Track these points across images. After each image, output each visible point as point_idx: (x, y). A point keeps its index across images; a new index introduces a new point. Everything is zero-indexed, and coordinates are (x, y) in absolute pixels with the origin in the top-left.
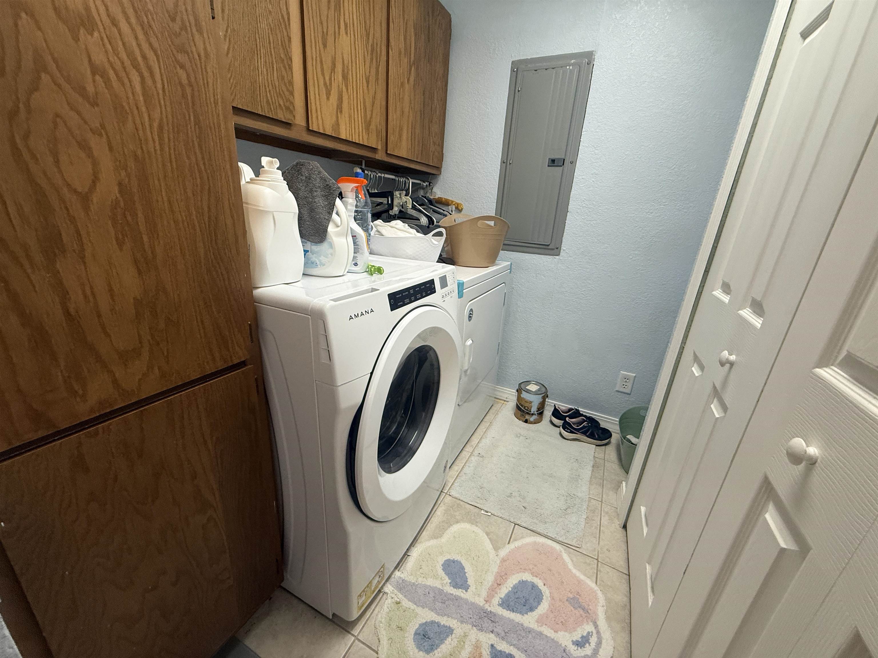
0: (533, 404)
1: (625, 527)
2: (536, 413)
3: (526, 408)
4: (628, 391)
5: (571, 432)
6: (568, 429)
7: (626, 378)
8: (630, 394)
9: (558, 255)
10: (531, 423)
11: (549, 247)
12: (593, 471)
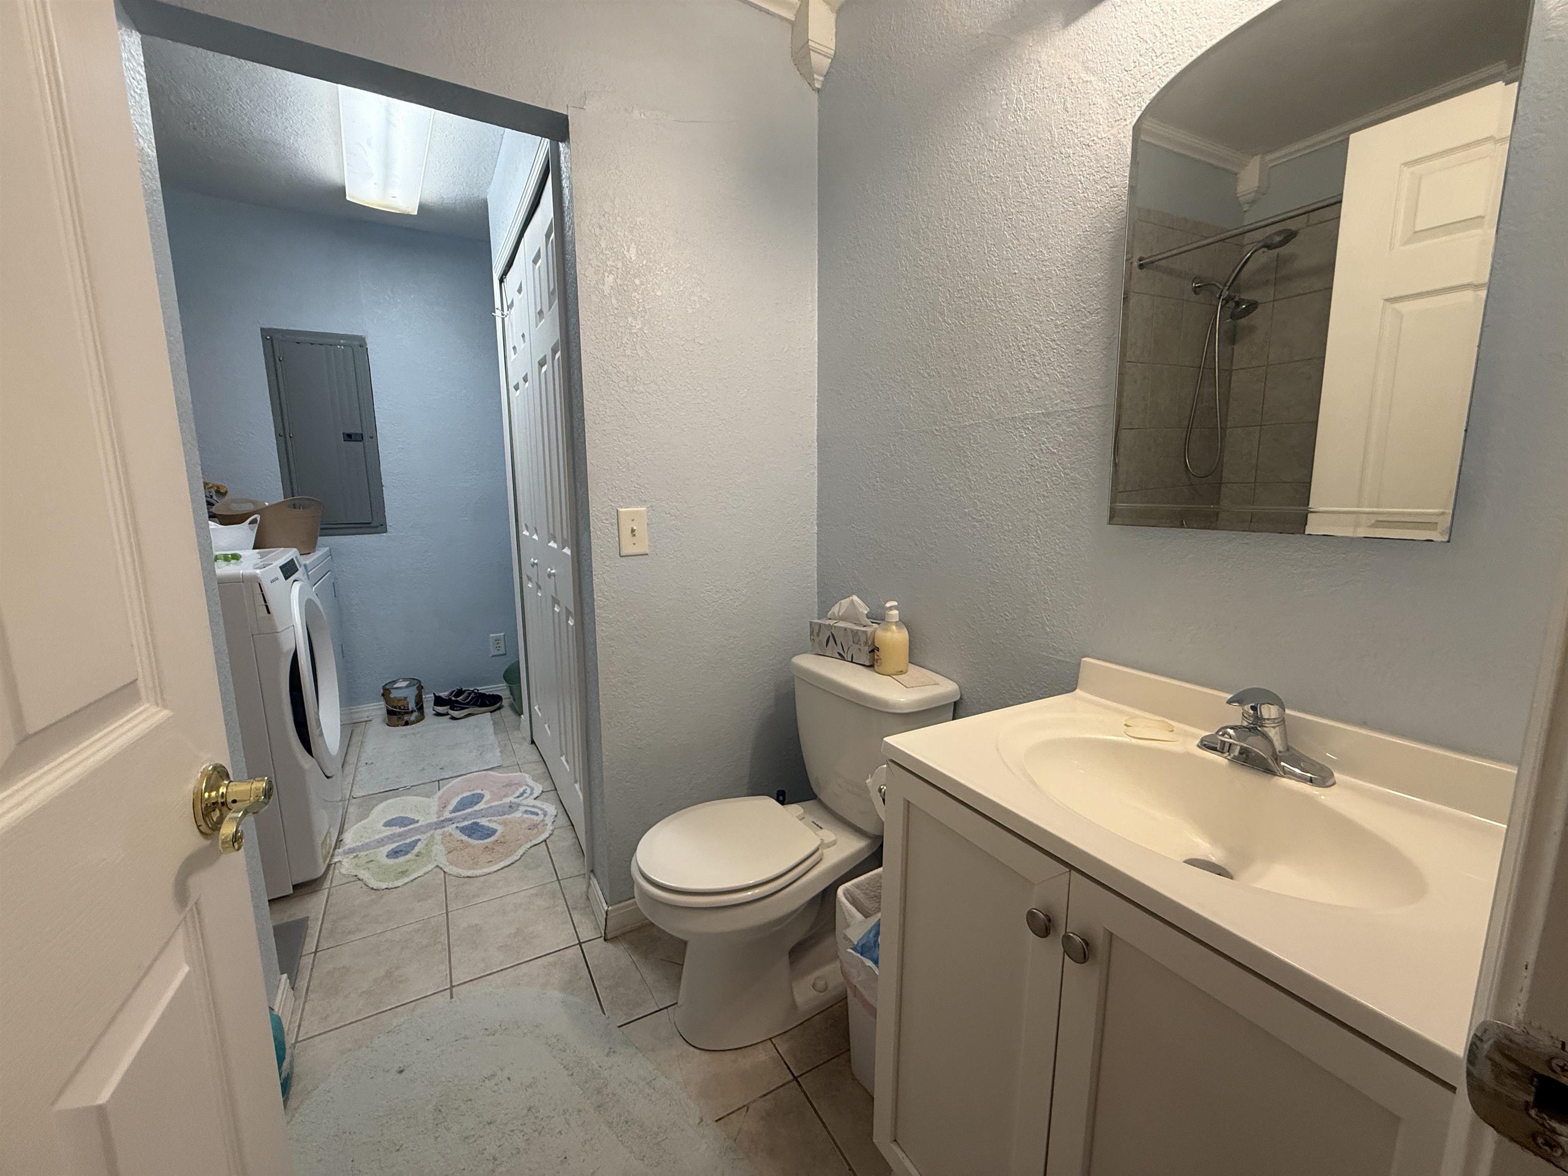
0: (408, 700)
1: (533, 742)
2: (415, 708)
3: (402, 708)
4: (502, 651)
5: (462, 709)
6: (457, 707)
7: (497, 640)
8: (505, 654)
9: (386, 531)
10: (413, 723)
11: (372, 525)
12: (494, 728)
